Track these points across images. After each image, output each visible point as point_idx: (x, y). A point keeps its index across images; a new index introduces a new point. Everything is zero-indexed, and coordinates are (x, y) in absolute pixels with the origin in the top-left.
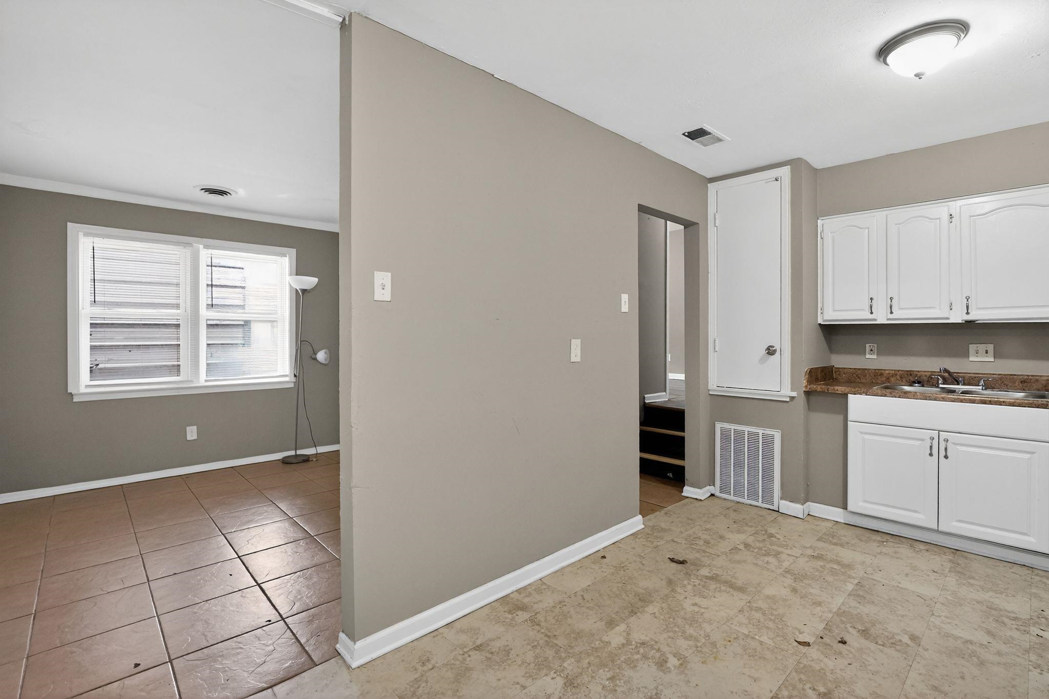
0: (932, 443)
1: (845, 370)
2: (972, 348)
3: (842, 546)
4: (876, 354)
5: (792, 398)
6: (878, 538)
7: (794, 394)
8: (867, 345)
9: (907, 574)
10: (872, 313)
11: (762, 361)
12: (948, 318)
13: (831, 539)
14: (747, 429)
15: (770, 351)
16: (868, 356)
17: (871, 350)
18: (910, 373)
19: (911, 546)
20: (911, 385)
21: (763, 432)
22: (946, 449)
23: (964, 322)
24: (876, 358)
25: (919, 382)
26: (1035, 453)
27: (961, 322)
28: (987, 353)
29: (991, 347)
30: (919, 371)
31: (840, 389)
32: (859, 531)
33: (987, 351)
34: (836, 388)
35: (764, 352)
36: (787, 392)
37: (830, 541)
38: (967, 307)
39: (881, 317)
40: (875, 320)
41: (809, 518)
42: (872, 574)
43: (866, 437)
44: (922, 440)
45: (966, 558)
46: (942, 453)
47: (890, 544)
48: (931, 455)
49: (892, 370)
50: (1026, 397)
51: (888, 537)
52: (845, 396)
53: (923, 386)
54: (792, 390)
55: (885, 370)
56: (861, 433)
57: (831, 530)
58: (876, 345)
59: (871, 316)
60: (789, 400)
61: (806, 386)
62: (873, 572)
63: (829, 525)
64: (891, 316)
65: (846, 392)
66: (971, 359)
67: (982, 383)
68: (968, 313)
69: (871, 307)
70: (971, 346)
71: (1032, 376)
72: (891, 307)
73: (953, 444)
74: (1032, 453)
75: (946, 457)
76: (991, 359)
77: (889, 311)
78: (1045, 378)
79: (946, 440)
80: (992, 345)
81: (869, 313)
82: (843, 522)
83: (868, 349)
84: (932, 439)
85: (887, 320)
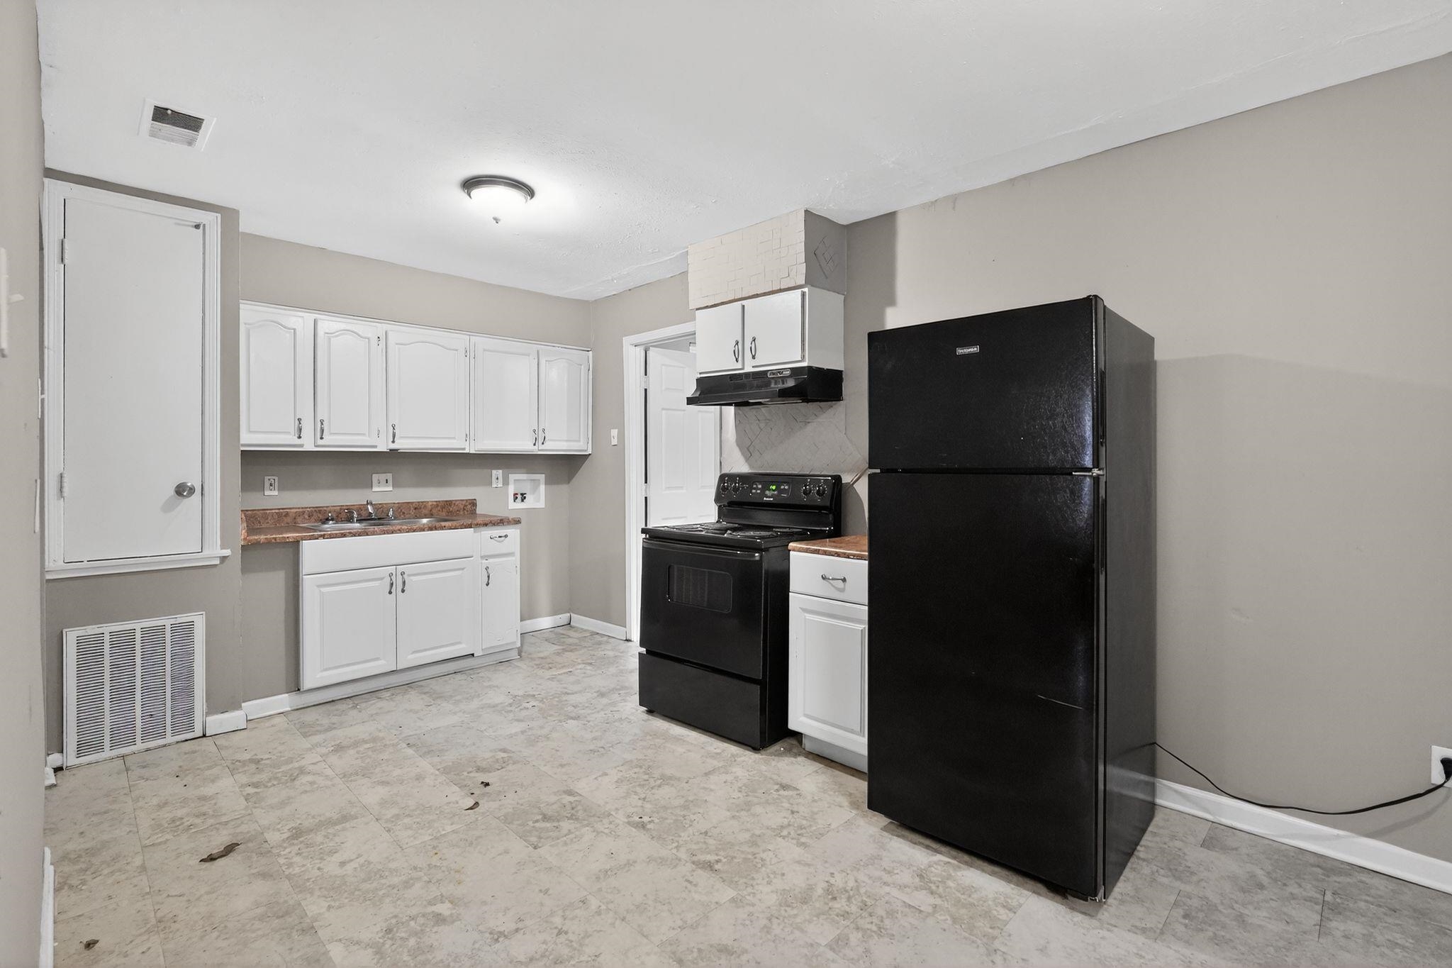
0: (391, 580)
2: (375, 477)
3: (334, 728)
4: (277, 487)
5: (223, 559)
6: (344, 706)
7: (227, 552)
8: (267, 478)
9: (419, 718)
10: (299, 437)
11: (168, 507)
12: (376, 447)
13: (312, 729)
14: (138, 625)
15: (182, 491)
16: (268, 492)
17: (271, 485)
18: (319, 510)
19: (379, 698)
20: (325, 522)
21: (173, 621)
22: (404, 583)
23: (389, 451)
24: (277, 494)
25: (332, 519)
26: (465, 568)
27: (386, 450)
28: (387, 482)
29: (389, 476)
30: (328, 507)
31: (292, 535)
32: (318, 710)
33: (387, 480)
34: (285, 535)
35: (172, 492)
36: (215, 550)
37: (317, 731)
38: (394, 435)
39: (308, 445)
40: (302, 446)
41: (251, 725)
42: (401, 733)
44: (382, 579)
46: (400, 587)
47: (363, 705)
48: (390, 593)
49: (299, 508)
51: (350, 701)
52: (296, 544)
53: (338, 522)
54: (223, 547)
55: (289, 509)
56: (318, 586)
57: (295, 722)
58: (276, 478)
59: (298, 441)
60: (218, 563)
61: (245, 539)
62: (399, 731)
63: (282, 719)
64: (320, 442)
65: (296, 539)
66: (375, 489)
67: (391, 513)
68: (393, 442)
69: (300, 430)
70: (374, 475)
71: (422, 502)
72: (322, 431)
73: (409, 575)
74: (463, 569)
75: (403, 591)
76: (390, 488)
77: (319, 435)
78: (430, 503)
79: (403, 574)
80: (391, 474)
81: (296, 437)
82: (289, 709)
83: (267, 484)
84: (391, 575)
85: (315, 446)
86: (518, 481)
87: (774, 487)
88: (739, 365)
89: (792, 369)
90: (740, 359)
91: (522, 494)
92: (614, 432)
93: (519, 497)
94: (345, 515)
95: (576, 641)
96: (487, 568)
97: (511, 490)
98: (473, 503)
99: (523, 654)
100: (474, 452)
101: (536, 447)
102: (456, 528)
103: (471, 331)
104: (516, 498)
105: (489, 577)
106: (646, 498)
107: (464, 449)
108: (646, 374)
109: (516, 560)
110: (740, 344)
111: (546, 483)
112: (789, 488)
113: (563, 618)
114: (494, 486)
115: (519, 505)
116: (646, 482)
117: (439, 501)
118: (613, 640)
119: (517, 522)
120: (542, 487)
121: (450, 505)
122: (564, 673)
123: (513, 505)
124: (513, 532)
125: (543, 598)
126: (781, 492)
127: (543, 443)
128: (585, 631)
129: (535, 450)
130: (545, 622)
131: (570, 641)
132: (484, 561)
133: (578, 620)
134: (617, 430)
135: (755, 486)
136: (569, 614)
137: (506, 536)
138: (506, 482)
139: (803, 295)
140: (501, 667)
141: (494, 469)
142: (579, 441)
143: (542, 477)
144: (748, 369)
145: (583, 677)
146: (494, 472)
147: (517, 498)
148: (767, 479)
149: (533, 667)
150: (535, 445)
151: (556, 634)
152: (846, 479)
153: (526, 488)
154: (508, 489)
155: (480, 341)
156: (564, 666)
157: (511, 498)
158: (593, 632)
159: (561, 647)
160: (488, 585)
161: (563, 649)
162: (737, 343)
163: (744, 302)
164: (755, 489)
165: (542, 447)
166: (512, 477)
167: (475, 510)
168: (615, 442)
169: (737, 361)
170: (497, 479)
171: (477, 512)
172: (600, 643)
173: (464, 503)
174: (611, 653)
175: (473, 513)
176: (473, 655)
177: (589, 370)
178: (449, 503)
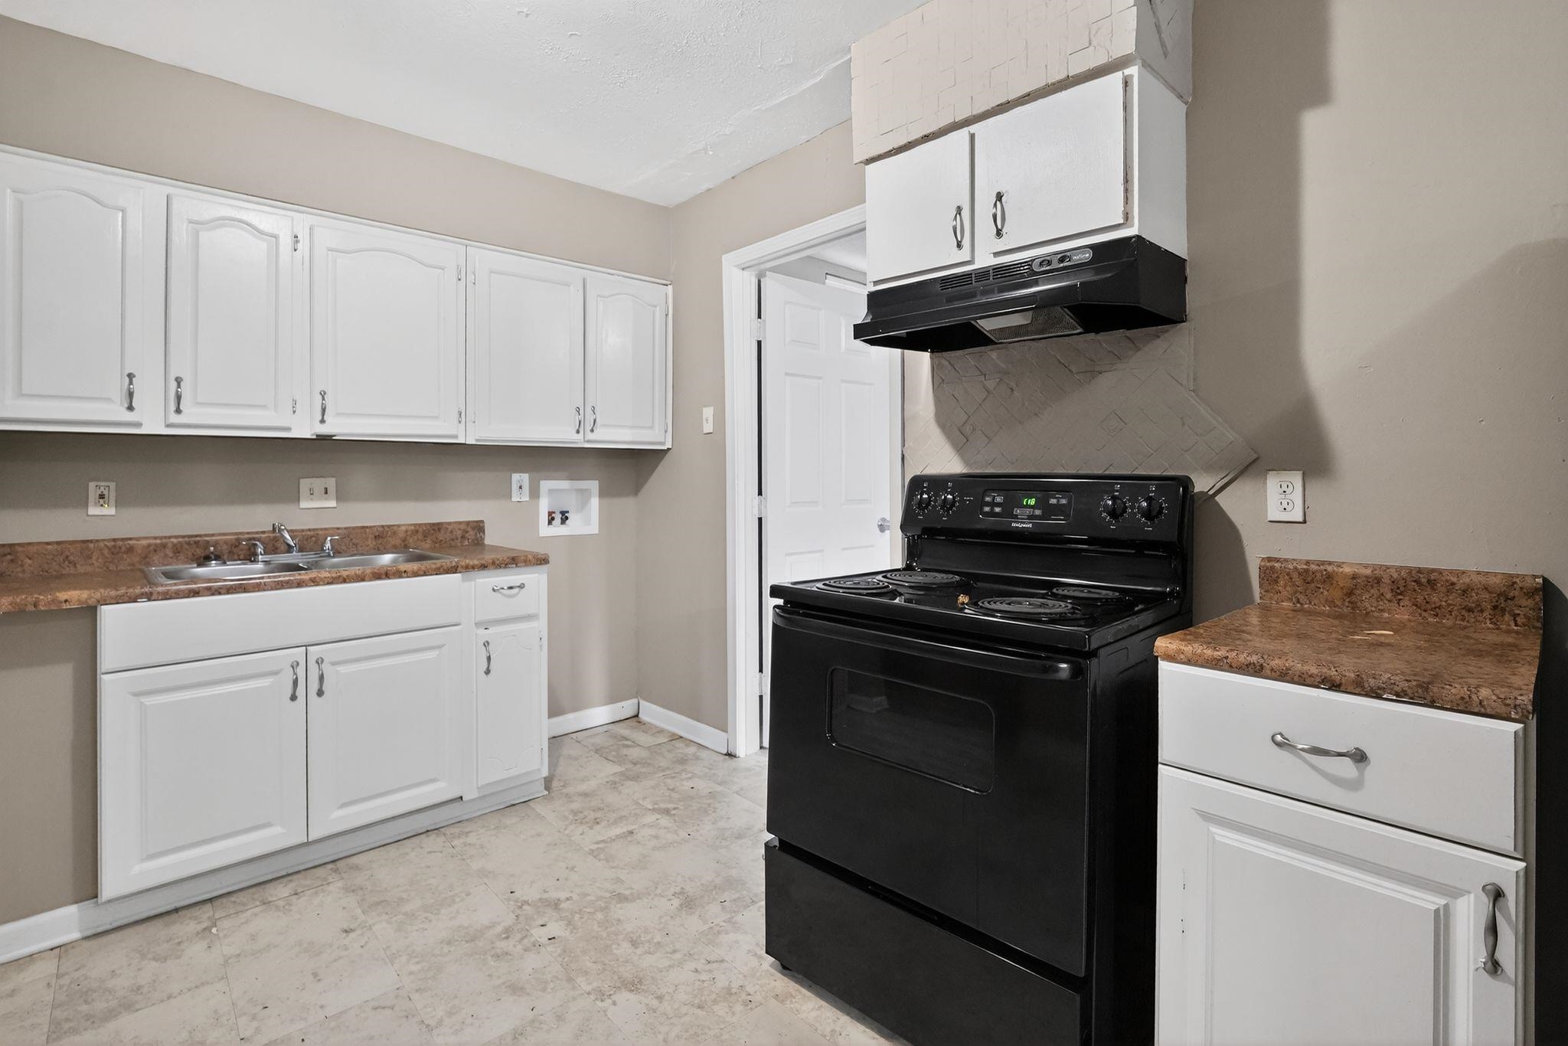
0: (295, 674)
1: (30, 548)
2: (305, 484)
3: (128, 1007)
4: (112, 501)
6: (186, 927)
8: (92, 485)
9: (315, 975)
10: (130, 408)
12: (289, 429)
13: (84, 1008)
16: (93, 510)
17: (102, 496)
18: (193, 540)
19: (264, 904)
20: (200, 565)
22: (321, 678)
23: (315, 437)
24: (113, 513)
25: (217, 558)
26: (443, 646)
28: (326, 493)
29: (331, 483)
30: (213, 535)
31: (75, 596)
32: (133, 937)
33: (326, 489)
34: (62, 596)
37: (89, 1017)
38: (324, 411)
39: (152, 422)
40: (139, 425)
42: (258, 1030)
43: (149, 701)
44: (275, 673)
45: (357, 868)
46: (314, 686)
47: (226, 924)
48: (293, 698)
49: (156, 538)
50: (395, 561)
51: (207, 911)
52: (90, 611)
53: (224, 563)
55: (137, 539)
56: (136, 695)
57: (65, 981)
58: (113, 485)
59: (129, 417)
62: (255, 1024)
63: (46, 968)
64: (175, 419)
65: (91, 602)
66: (303, 504)
67: (328, 545)
68: (323, 421)
69: (131, 395)
70: (301, 480)
71: (389, 526)
72: (179, 398)
73: (333, 664)
74: (440, 647)
75: (320, 693)
76: (333, 504)
77: (172, 407)
78: (403, 528)
79: (319, 662)
80: (334, 479)
81: (123, 409)
82: (76, 935)
83: (93, 493)
84: (295, 666)
85: (168, 426)
86: (555, 489)
87: (1032, 502)
88: (964, 255)
89: (1092, 247)
90: (966, 242)
91: (563, 513)
92: (708, 412)
93: (558, 517)
94: (243, 549)
95: (644, 754)
96: (486, 644)
97: (544, 506)
98: (479, 527)
99: (555, 784)
100: (474, 443)
101: (581, 435)
102: (425, 574)
103: (466, 236)
104: (551, 520)
105: (489, 659)
106: (760, 520)
107: (456, 437)
108: (759, 317)
109: (541, 625)
110: (966, 213)
111: (603, 494)
112: (1069, 502)
113: (627, 708)
114: (515, 499)
115: (558, 530)
116: (760, 493)
117: (420, 525)
118: (706, 753)
119: (542, 561)
120: (595, 502)
121: (439, 530)
122: (618, 837)
123: (545, 530)
124: (535, 579)
125: (596, 673)
126: (1049, 511)
127: (592, 431)
128: (661, 731)
129: (578, 441)
130: (599, 715)
131: (635, 753)
132: (482, 631)
133: (651, 713)
134: (712, 408)
135: (988, 499)
136: (635, 701)
137: (522, 586)
138: (535, 493)
139: (1126, 83)
140: (510, 820)
141: (516, 471)
142: (652, 428)
143: (593, 485)
144: (985, 260)
145: (654, 849)
146: (516, 477)
147: (553, 519)
148: (1013, 485)
149: (566, 818)
150: (578, 432)
151: (615, 737)
152: (1202, 484)
153: (569, 503)
154: (538, 504)
155: (484, 258)
156: (621, 818)
157: (544, 518)
158: (674, 734)
159: (618, 769)
160: (488, 672)
161: (622, 774)
162: (959, 210)
163: (973, 128)
164: (988, 504)
165: (590, 436)
166: (546, 485)
167: (483, 539)
168: (708, 427)
169: (959, 245)
170: (520, 487)
171: (487, 542)
172: (683, 761)
173: (463, 527)
174: (703, 786)
175: (478, 543)
176: (461, 798)
177: (667, 315)
178: (437, 527)
